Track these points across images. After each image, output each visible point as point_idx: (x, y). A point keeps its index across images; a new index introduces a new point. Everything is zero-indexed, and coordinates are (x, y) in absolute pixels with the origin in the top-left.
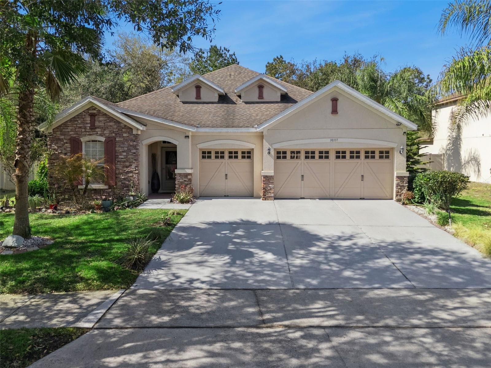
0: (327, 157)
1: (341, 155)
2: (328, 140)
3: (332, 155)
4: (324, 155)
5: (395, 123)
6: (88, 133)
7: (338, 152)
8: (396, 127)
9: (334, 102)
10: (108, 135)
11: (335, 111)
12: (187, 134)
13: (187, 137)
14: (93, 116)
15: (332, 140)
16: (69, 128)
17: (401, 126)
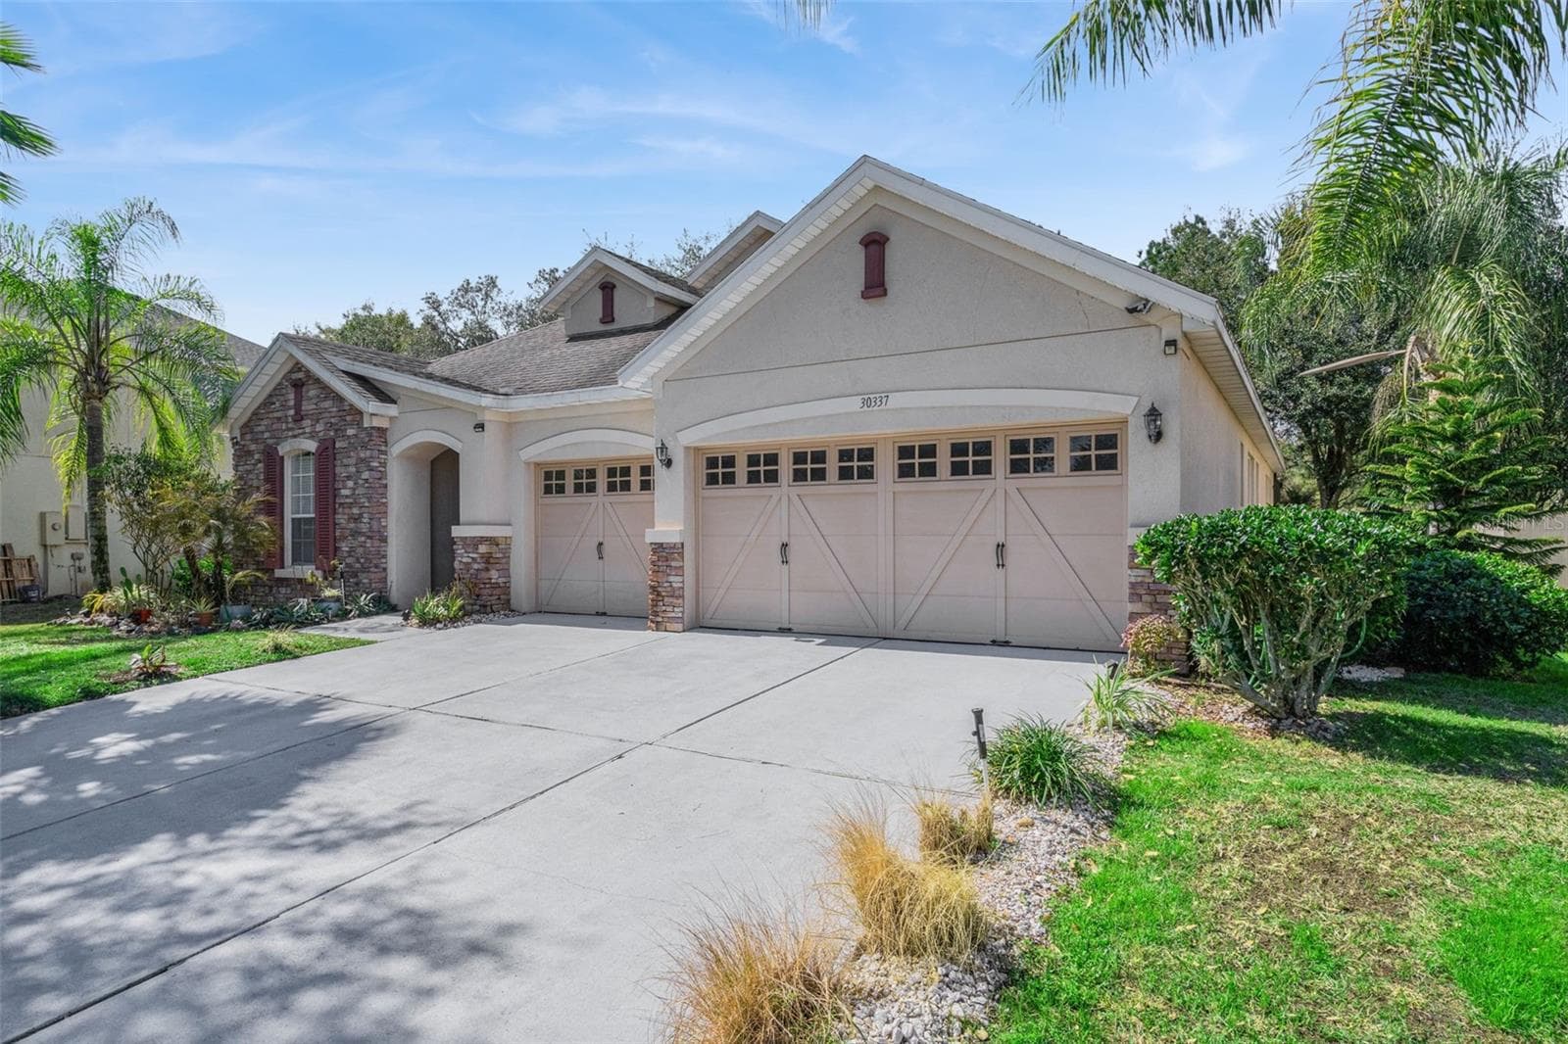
0: (867, 474)
1: (916, 460)
2: (854, 404)
3: (886, 463)
4: (857, 464)
5: (1123, 303)
6: (290, 434)
7: (905, 452)
8: (1131, 319)
9: (873, 248)
10: (321, 434)
11: (875, 286)
12: (479, 419)
13: (480, 427)
14: (298, 385)
15: (867, 403)
16: (262, 423)
17: (1152, 318)
